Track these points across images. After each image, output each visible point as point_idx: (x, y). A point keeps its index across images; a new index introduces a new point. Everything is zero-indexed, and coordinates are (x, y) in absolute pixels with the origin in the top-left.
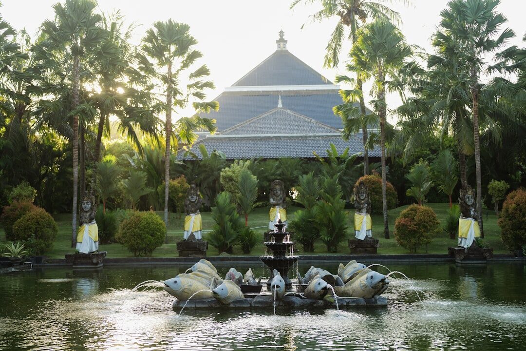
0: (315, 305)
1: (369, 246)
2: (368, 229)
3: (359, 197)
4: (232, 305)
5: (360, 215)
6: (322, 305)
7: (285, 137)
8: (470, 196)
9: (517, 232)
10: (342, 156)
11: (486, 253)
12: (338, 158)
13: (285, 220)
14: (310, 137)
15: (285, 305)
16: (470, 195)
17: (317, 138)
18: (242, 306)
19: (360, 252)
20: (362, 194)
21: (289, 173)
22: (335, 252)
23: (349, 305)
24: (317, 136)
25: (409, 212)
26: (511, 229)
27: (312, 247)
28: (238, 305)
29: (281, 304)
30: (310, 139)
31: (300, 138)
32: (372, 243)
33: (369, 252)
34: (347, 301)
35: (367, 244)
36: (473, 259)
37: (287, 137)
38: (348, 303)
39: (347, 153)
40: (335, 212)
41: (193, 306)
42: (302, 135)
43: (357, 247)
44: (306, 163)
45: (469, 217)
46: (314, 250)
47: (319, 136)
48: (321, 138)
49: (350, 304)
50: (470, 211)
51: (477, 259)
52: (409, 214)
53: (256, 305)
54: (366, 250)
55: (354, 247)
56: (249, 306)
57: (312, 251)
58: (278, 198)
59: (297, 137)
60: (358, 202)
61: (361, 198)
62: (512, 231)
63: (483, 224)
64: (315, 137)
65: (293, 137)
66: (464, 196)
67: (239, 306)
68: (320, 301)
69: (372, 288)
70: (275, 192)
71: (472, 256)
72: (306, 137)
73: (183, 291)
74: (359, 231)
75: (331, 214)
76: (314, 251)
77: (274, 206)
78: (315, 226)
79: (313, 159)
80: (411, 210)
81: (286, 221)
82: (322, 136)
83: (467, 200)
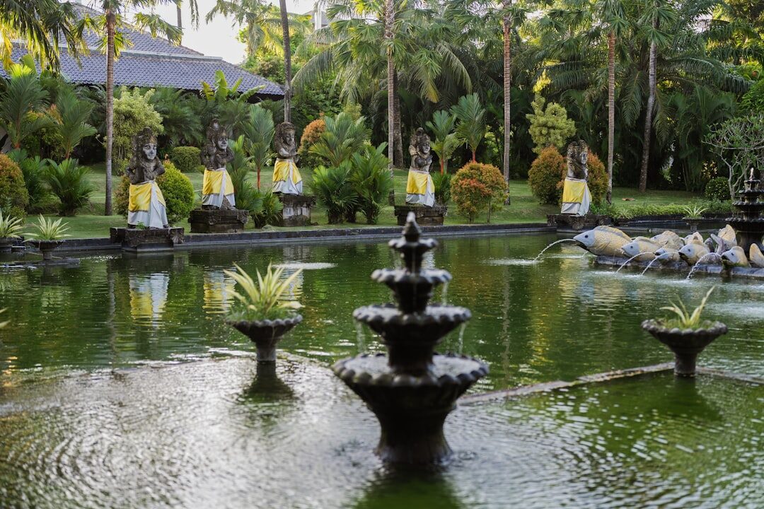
3: (421, 151)
10: (231, 90)
14: (164, 57)
20: (427, 147)
24: (173, 57)
30: (164, 60)
39: (237, 87)
47: (176, 58)
48: (179, 60)
50: (583, 171)
54: (433, 220)
59: (146, 56)
60: (420, 157)
64: (170, 57)
65: (139, 55)
76: (357, 222)
82: (181, 58)
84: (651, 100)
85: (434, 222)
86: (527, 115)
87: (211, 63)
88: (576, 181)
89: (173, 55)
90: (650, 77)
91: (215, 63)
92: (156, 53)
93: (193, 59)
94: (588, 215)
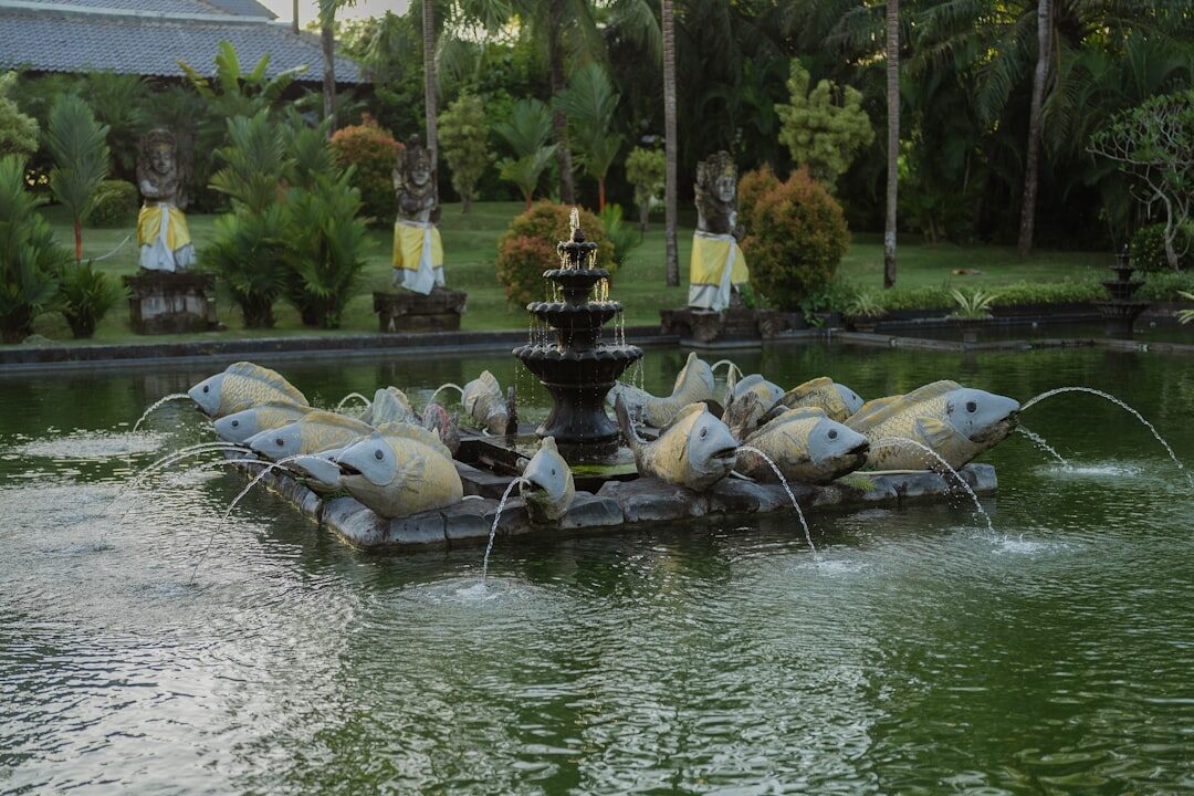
0: (817, 503)
1: (441, 310)
2: (436, 265)
3: (411, 180)
4: (568, 524)
5: (415, 226)
6: (836, 501)
7: (75, 14)
8: (730, 179)
9: (795, 270)
10: (252, 77)
11: (764, 321)
12: (241, 82)
13: (188, 241)
14: (149, 19)
15: (729, 511)
16: (729, 176)
17: (168, 24)
18: (599, 522)
19: (420, 325)
20: (421, 172)
21: (118, 115)
22: (336, 327)
23: (905, 497)
24: (169, 20)
25: (536, 221)
26: (780, 264)
27: (269, 313)
28: (587, 521)
29: (715, 508)
30: (148, 25)
31: (121, 22)
32: (451, 303)
33: (444, 326)
34: (899, 482)
35: (438, 303)
36: (733, 338)
37: (82, 15)
38: (904, 488)
39: (262, 69)
40: (335, 218)
41: (440, 536)
42: (125, 12)
43: (411, 313)
44: (158, 89)
45: (725, 232)
46: (274, 321)
47: (174, 21)
48: (178, 26)
49: (910, 493)
50: (725, 217)
51: (743, 338)
52: (535, 226)
53: (643, 517)
54: (434, 321)
55: (404, 312)
56: (621, 520)
57: (270, 324)
58: (166, 180)
59: (113, 19)
60: (409, 193)
61: (419, 183)
62: (781, 268)
63: (679, 252)
64: (162, 20)
65: (100, 16)
66: (714, 178)
67: (591, 523)
68: (826, 489)
69: (972, 438)
70: (156, 162)
71: (731, 330)
72: (137, 19)
73: (404, 487)
74: (415, 271)
75: (327, 224)
76: (276, 324)
77: (153, 201)
78: (284, 257)
79: (177, 80)
80: (540, 215)
81: (191, 243)
82: (183, 21)
83: (722, 189)
84: (1041, 68)
85: (434, 324)
86: (777, 107)
87: (244, 28)
88: (712, 239)
89: (168, 15)
90: (1040, 20)
91: (252, 29)
92: (133, 13)
93: (207, 22)
94: (729, 312)
